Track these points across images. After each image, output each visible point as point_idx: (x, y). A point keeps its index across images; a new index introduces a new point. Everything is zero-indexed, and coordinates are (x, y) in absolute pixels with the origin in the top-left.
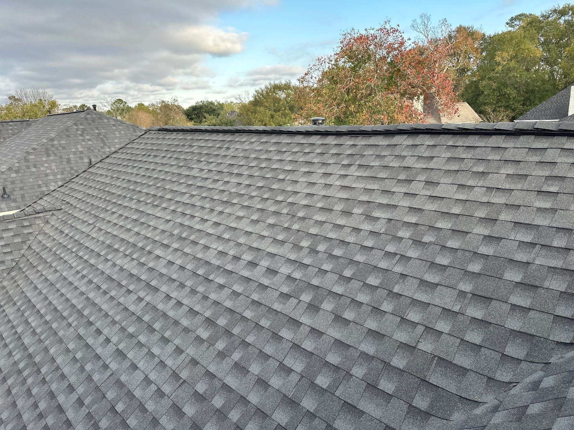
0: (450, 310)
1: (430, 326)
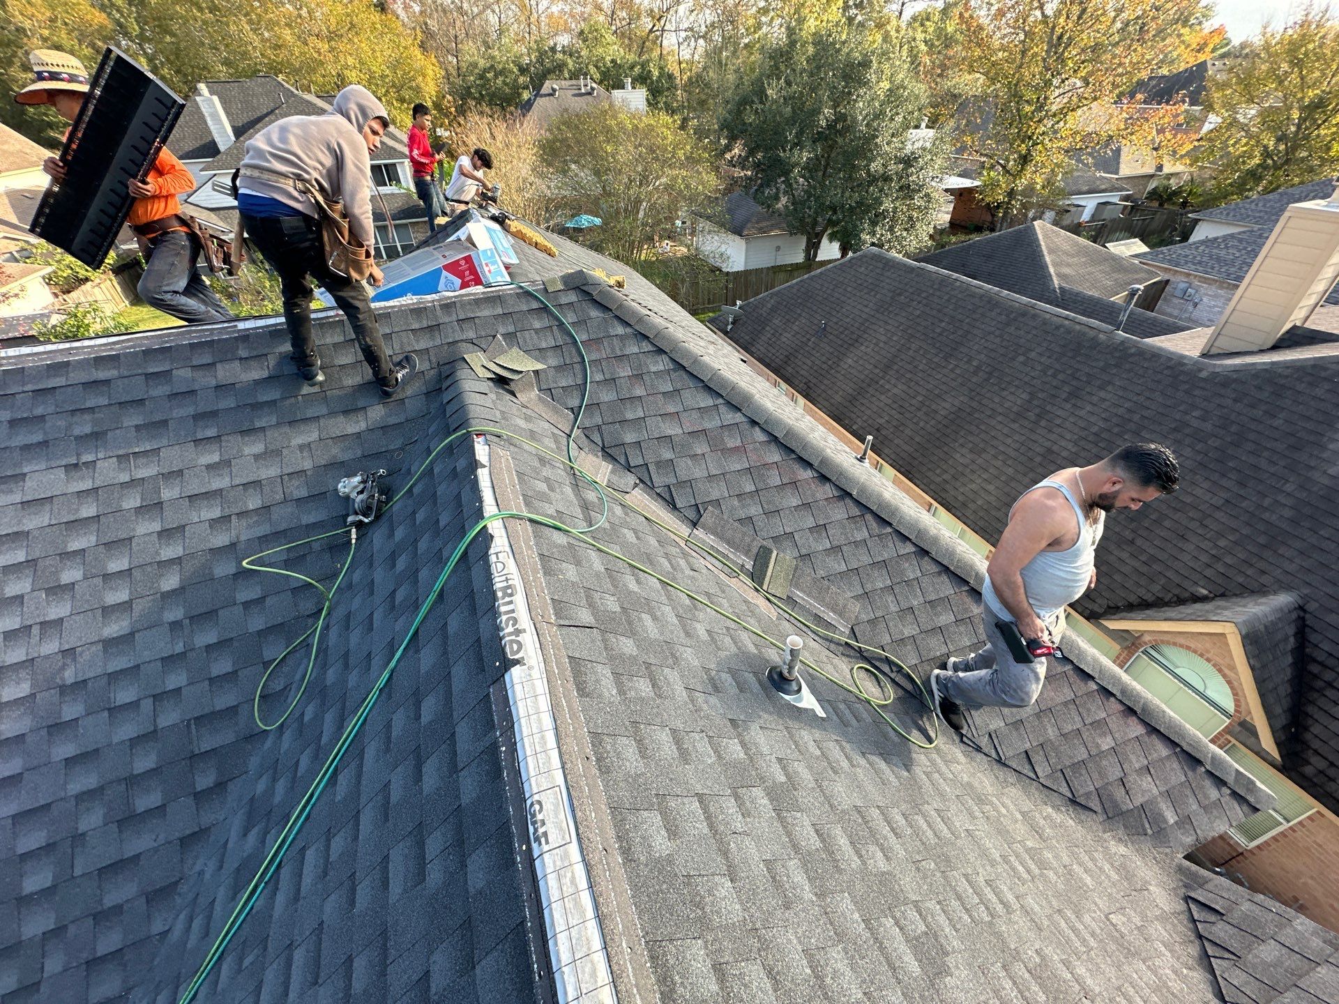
0: (172, 656)
1: (159, 691)
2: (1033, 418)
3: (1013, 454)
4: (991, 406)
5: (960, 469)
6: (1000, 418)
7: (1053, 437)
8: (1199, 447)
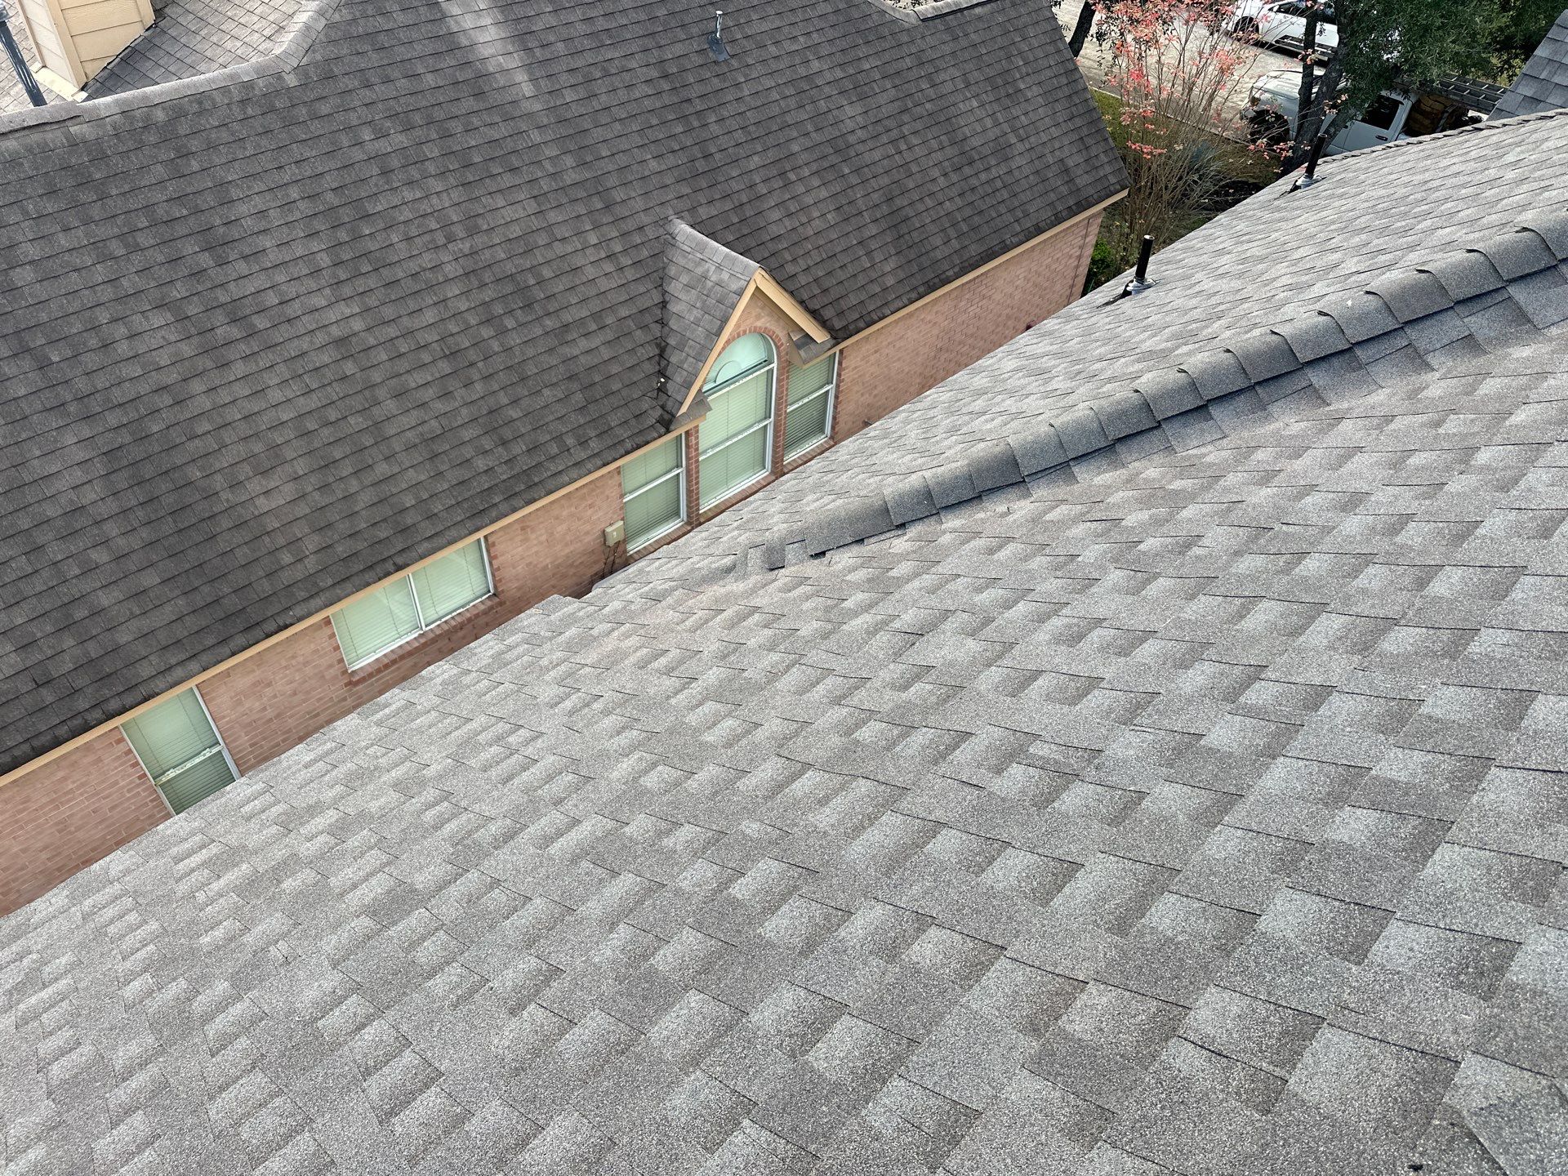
2: (235, 332)
3: (314, 402)
4: (144, 388)
5: (302, 509)
6: (197, 386)
7: (308, 323)
8: (431, 168)
